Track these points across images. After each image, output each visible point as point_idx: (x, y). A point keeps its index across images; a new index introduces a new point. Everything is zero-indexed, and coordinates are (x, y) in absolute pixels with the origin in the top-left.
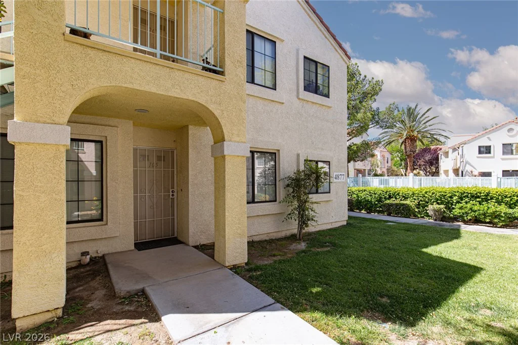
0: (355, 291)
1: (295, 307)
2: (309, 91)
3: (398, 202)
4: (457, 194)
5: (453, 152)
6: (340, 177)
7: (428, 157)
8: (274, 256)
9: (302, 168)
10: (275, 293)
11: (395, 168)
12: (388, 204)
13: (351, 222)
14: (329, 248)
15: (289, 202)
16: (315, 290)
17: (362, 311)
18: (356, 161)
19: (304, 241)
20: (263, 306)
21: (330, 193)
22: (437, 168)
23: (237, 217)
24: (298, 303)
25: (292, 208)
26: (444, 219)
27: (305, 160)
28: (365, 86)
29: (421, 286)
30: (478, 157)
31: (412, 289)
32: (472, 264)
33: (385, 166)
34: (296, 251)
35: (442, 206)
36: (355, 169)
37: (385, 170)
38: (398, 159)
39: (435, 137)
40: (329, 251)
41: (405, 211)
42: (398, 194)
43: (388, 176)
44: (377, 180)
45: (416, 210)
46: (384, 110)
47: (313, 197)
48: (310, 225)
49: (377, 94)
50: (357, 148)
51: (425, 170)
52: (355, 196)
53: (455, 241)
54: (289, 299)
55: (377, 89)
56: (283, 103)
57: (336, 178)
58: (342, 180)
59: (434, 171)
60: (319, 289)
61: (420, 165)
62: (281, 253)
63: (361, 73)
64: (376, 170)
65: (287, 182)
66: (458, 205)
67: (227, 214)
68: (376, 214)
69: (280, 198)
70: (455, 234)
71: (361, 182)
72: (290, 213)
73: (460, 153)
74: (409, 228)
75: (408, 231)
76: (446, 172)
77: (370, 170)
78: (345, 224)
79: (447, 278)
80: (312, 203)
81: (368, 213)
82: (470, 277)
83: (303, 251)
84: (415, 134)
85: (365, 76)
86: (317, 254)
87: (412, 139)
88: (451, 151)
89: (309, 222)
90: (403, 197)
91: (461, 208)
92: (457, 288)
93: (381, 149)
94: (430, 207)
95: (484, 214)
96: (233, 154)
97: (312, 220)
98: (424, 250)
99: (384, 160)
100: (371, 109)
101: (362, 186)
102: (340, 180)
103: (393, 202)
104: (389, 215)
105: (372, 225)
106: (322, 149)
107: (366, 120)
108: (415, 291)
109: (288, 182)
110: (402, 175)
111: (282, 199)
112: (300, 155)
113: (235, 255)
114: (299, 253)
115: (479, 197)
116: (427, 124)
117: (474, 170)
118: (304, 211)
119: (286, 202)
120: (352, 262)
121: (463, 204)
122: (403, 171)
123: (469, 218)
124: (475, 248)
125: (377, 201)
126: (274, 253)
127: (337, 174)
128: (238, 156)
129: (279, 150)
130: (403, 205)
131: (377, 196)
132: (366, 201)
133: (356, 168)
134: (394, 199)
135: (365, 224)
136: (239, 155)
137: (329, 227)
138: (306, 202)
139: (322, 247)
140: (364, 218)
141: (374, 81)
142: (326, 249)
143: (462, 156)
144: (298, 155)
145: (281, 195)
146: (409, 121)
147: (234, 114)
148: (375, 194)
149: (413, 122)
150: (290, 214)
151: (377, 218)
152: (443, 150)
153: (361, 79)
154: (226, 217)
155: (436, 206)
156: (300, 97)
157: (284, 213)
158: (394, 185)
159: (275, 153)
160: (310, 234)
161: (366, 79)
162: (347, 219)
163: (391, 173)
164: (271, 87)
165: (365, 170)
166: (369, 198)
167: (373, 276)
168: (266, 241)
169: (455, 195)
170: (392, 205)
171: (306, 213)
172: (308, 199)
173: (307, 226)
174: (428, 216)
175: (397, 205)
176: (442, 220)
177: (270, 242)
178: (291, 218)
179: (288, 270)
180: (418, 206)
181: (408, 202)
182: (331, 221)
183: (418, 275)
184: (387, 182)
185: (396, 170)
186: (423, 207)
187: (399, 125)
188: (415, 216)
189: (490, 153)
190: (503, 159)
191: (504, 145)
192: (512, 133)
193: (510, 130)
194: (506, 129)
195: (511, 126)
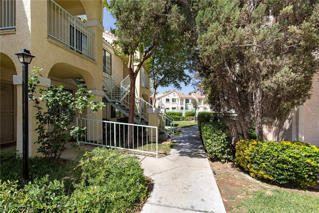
30: (166, 103)
73: (161, 101)
117: (164, 107)
189: (169, 101)
190: (172, 104)
191: (172, 99)
192: (175, 95)
193: (174, 94)
194: (173, 93)
195: (174, 93)
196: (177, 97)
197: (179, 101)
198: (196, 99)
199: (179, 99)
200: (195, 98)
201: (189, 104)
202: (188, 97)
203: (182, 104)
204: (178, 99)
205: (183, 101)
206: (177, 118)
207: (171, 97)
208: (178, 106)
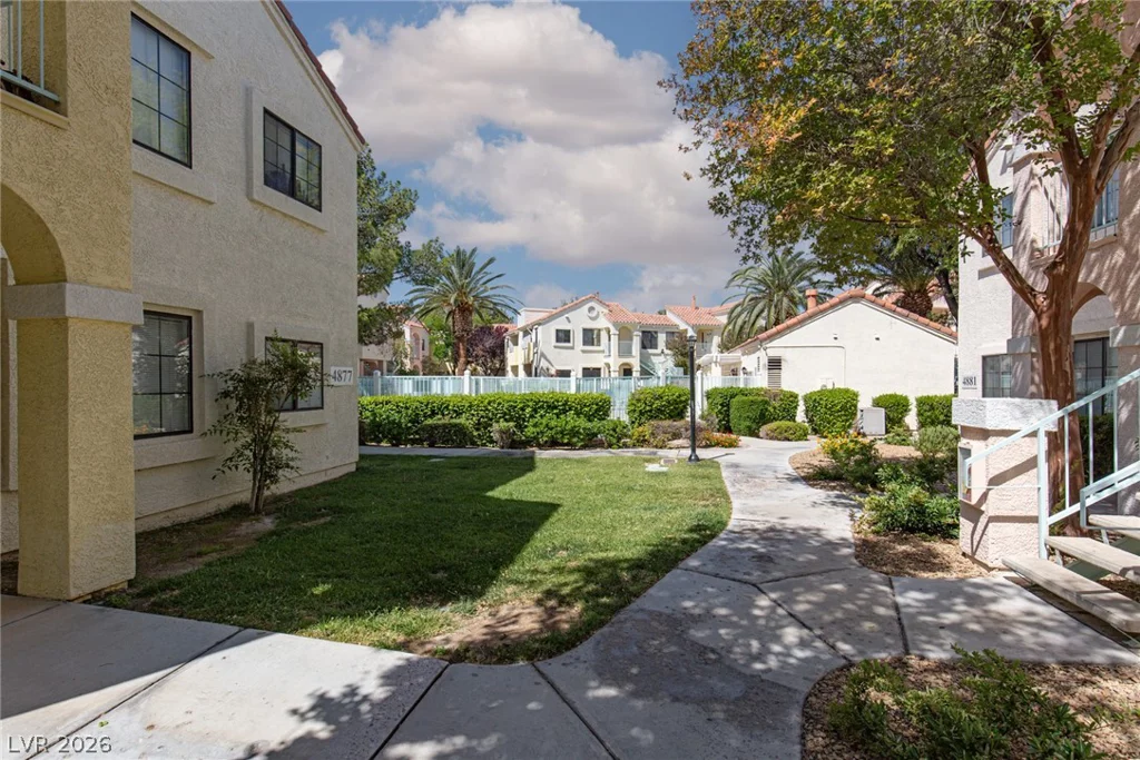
0: (392, 575)
1: (289, 624)
2: (276, 188)
3: (446, 420)
4: (530, 404)
5: (524, 336)
6: (343, 375)
7: (489, 343)
8: (200, 554)
9: (260, 355)
10: (235, 616)
11: (436, 360)
12: (430, 426)
13: (365, 464)
14: (329, 518)
15: (228, 434)
16: (318, 590)
17: (408, 598)
18: (366, 344)
19: (267, 515)
20: (214, 643)
21: (322, 408)
22: (503, 361)
23: (104, 472)
24: (292, 618)
25: (239, 444)
26: (514, 444)
27: (267, 339)
28: (383, 193)
29: (489, 543)
30: (555, 347)
31: (477, 550)
32: (548, 501)
33: (418, 355)
34: (254, 536)
35: (512, 424)
36: (361, 360)
37: (418, 363)
38: (442, 343)
39: (499, 308)
40: (331, 523)
41: (458, 436)
42: (447, 407)
43: (424, 374)
44: (411, 382)
45: (475, 433)
46: (420, 248)
47: (288, 419)
48: (283, 478)
49: (407, 215)
50: (369, 316)
51: (484, 364)
52: (368, 414)
53: (529, 474)
54: (269, 617)
55: (407, 205)
56: (211, 203)
57: (335, 378)
58: (347, 382)
59: (498, 366)
60: (327, 587)
61: (477, 356)
62: (218, 547)
63: (376, 165)
64: (402, 363)
65: (222, 386)
66: (532, 421)
67: (72, 466)
68: (409, 446)
69: (203, 423)
70: (529, 465)
71: (380, 387)
72: (230, 456)
73: (534, 340)
74: (466, 465)
75: (464, 468)
76: (515, 369)
77: (390, 363)
78: (354, 469)
79: (520, 525)
80: (287, 431)
81: (393, 445)
82: (546, 517)
83: (272, 533)
84: (470, 300)
85: (384, 175)
86: (307, 531)
87: (464, 309)
88: (521, 334)
89: (280, 472)
90: (455, 411)
91: (535, 426)
92: (532, 535)
93: (412, 323)
94: (496, 426)
95: (562, 432)
96: (95, 317)
97: (288, 466)
98: (490, 494)
99: (417, 344)
100: (397, 246)
101: (383, 394)
102: (342, 383)
103: (440, 422)
104: (432, 445)
105: (405, 466)
106: (306, 317)
107: (387, 263)
108: (481, 551)
109: (224, 386)
110: (448, 374)
111: (208, 426)
112: (256, 326)
113: (98, 566)
114: (261, 539)
115: (556, 407)
116: (489, 285)
117: (550, 367)
118: (266, 448)
119: (221, 432)
120: (379, 532)
121: (538, 418)
122: (449, 366)
123: (545, 439)
124: (552, 481)
125: (410, 421)
126: (196, 549)
127: (337, 369)
128: (109, 322)
129: (199, 312)
130: (456, 425)
131: (410, 412)
132: (389, 422)
133: (364, 357)
134: (440, 416)
135: (391, 466)
136: (112, 319)
137: (322, 478)
138: (272, 429)
139: (314, 517)
140: (387, 456)
141: (401, 187)
142: (322, 521)
143: (536, 345)
144: (250, 326)
145: (207, 417)
146: (461, 275)
147: (96, 217)
148: (407, 408)
149: (466, 278)
150: (231, 459)
151: (412, 453)
152: (510, 332)
153: (375, 177)
154: (71, 474)
155: (503, 424)
156: (256, 197)
157: (213, 458)
158: (439, 392)
159: (190, 318)
160: (278, 499)
161: (385, 180)
162: (357, 459)
163: (432, 369)
164: (178, 157)
165: (381, 362)
166: (397, 416)
167: (419, 545)
168: (163, 529)
169: (528, 406)
170: (436, 427)
171: (274, 453)
172: (276, 424)
173: (275, 480)
174: (492, 442)
175: (444, 426)
176: (512, 448)
177: (175, 530)
178: (237, 468)
179: (251, 571)
180: (478, 426)
181: (462, 420)
182: (324, 468)
183: (484, 530)
184: (428, 386)
185: (438, 363)
186: (485, 428)
187: (444, 280)
188: (474, 444)
189: (569, 341)
190: (584, 352)
191: (585, 330)
192: (594, 314)
193: (591, 309)
194: (586, 307)
195: (592, 304)
196: (602, 323)
197: (614, 339)
198: (686, 330)
199: (613, 331)
200: (683, 326)
201: (658, 351)
202: (651, 321)
203: (625, 351)
204: (609, 332)
205: (631, 339)
206: (574, 433)
207: (578, 321)
208: (607, 360)
